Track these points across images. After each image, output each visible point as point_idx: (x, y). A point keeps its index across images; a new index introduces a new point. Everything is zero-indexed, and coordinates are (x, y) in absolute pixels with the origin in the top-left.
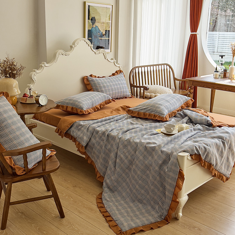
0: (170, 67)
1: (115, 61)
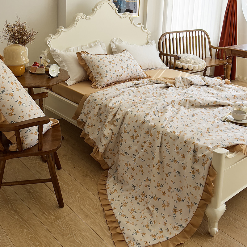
0: (206, 33)
1: (142, 26)
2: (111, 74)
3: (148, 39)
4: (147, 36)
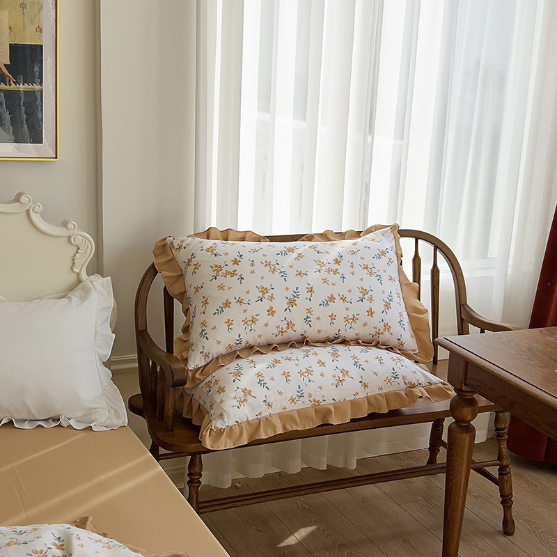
1: (31, 209)
3: (80, 271)
4: (74, 255)
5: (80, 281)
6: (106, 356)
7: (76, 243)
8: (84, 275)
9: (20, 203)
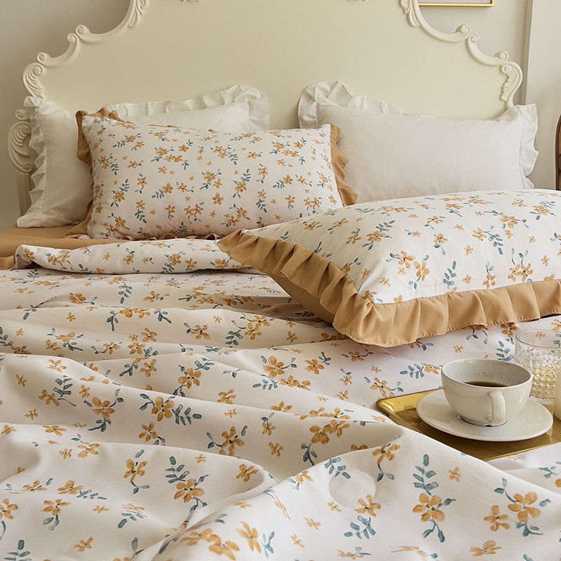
1: (470, 39)
2: (139, 197)
3: (508, 99)
4: (504, 85)
5: (506, 108)
6: (529, 169)
7: (506, 72)
8: (511, 104)
9: (461, 33)
